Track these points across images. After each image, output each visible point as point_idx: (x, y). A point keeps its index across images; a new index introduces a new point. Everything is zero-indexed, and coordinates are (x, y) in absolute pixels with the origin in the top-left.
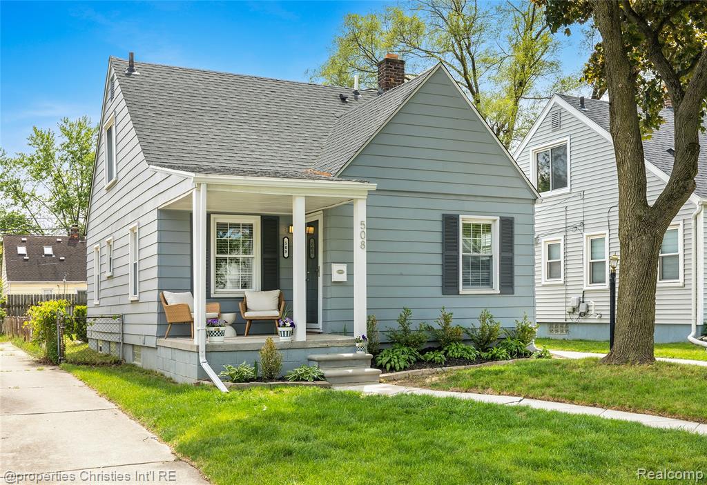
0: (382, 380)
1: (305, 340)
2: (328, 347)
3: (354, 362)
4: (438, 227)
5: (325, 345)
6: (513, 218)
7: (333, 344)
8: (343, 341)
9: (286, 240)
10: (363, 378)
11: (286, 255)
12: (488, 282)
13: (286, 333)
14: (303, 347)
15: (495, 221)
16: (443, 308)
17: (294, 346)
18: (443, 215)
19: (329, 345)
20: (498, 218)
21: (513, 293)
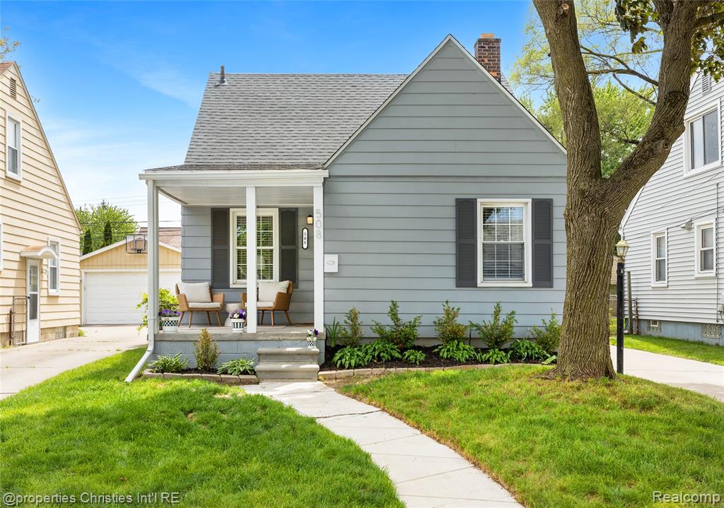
0: (320, 378)
1: (255, 332)
2: (279, 340)
3: (298, 357)
4: (451, 212)
5: (276, 338)
6: (552, 200)
7: (285, 338)
8: (297, 335)
9: (305, 231)
10: (298, 375)
11: (305, 246)
12: (519, 273)
13: (239, 324)
14: (253, 339)
15: (527, 203)
16: (447, 302)
17: (244, 338)
18: (457, 200)
19: (281, 338)
20: (530, 201)
21: (552, 287)
